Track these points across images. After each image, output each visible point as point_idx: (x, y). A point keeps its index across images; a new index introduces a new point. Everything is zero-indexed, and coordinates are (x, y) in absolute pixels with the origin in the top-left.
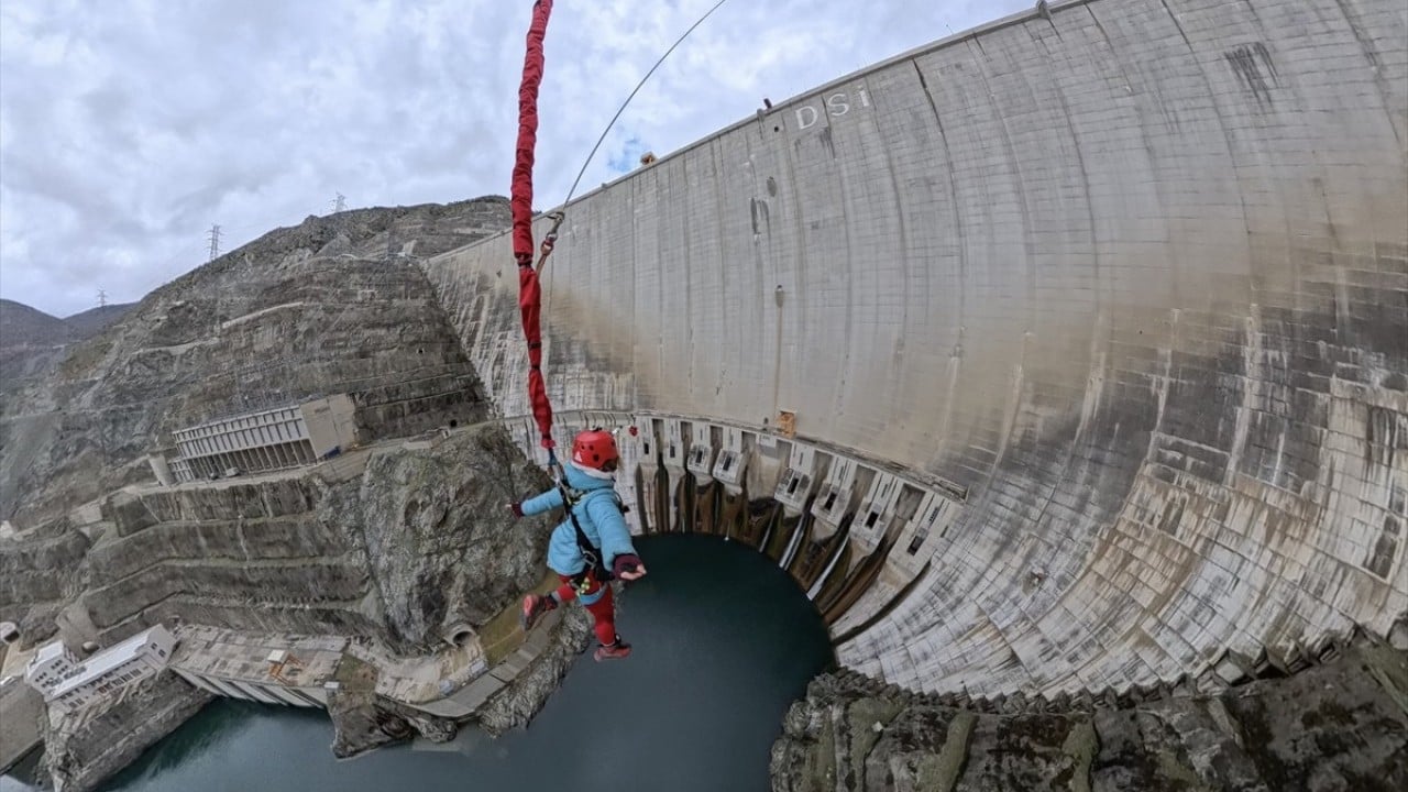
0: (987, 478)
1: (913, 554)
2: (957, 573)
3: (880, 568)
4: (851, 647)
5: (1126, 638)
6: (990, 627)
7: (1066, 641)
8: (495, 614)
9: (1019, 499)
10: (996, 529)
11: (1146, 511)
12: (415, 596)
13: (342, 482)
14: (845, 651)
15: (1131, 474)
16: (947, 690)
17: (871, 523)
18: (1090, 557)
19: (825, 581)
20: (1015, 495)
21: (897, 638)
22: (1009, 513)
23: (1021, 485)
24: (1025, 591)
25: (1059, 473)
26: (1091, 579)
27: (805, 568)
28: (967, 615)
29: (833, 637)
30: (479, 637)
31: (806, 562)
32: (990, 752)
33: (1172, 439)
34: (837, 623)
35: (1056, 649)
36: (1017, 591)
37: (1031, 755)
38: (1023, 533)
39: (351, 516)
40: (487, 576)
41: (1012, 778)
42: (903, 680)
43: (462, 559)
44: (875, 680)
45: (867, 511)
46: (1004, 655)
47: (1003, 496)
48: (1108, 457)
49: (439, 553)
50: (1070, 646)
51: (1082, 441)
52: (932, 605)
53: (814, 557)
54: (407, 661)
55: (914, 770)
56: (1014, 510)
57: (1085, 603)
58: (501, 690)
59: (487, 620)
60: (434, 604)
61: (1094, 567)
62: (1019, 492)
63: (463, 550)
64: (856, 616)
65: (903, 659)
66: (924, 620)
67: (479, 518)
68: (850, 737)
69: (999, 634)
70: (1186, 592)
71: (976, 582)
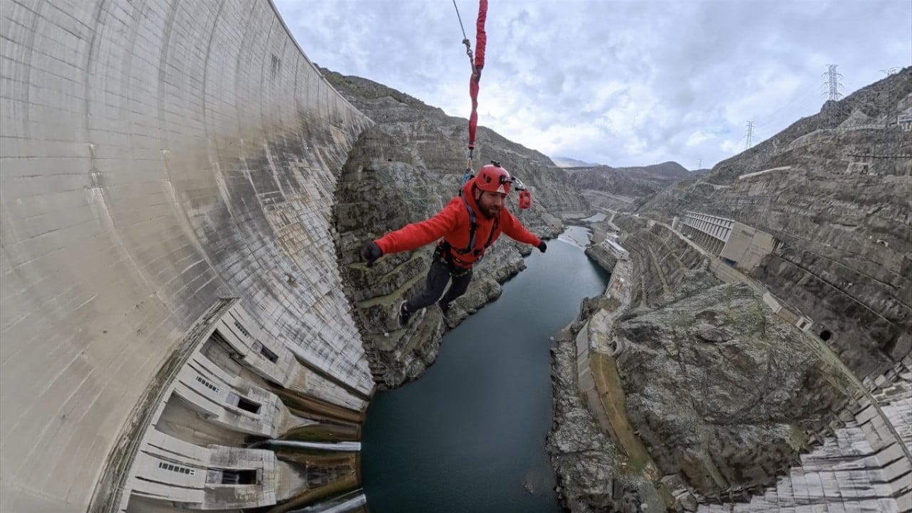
0: (217, 278)
1: (277, 357)
2: (286, 326)
3: (295, 393)
4: (362, 386)
5: (320, 253)
6: (316, 306)
7: (320, 273)
8: (620, 370)
9: (243, 267)
10: (257, 292)
11: (278, 224)
12: (645, 325)
13: (714, 275)
14: (366, 389)
15: (263, 216)
16: (352, 321)
17: (254, 408)
18: (286, 253)
19: (335, 442)
20: (240, 268)
21: (339, 359)
22: (249, 279)
23: (235, 261)
24: (296, 287)
25: (241, 238)
26: (296, 257)
27: (341, 471)
28: (311, 319)
29: (366, 404)
30: (610, 355)
31: (334, 476)
32: (370, 289)
33: (263, 195)
34: (355, 408)
35: (323, 277)
36: (296, 291)
37: (365, 277)
38: (264, 277)
39: (694, 288)
40: (651, 371)
41: (375, 279)
42: (358, 344)
43: (669, 356)
44: (367, 359)
45: (239, 414)
46: (328, 298)
47: (236, 277)
48: (250, 215)
49: (675, 339)
50: (322, 272)
51: (235, 215)
52: (310, 342)
53: (324, 471)
54: (612, 323)
55: (392, 305)
56: (249, 275)
57: (305, 263)
58: (576, 353)
59: (618, 364)
60: (639, 335)
61: (291, 253)
62: (239, 265)
63: (677, 358)
64: (342, 397)
65: (348, 349)
66: (321, 346)
67: (709, 372)
68: (400, 340)
69: (319, 301)
70: (309, 231)
71: (291, 313)
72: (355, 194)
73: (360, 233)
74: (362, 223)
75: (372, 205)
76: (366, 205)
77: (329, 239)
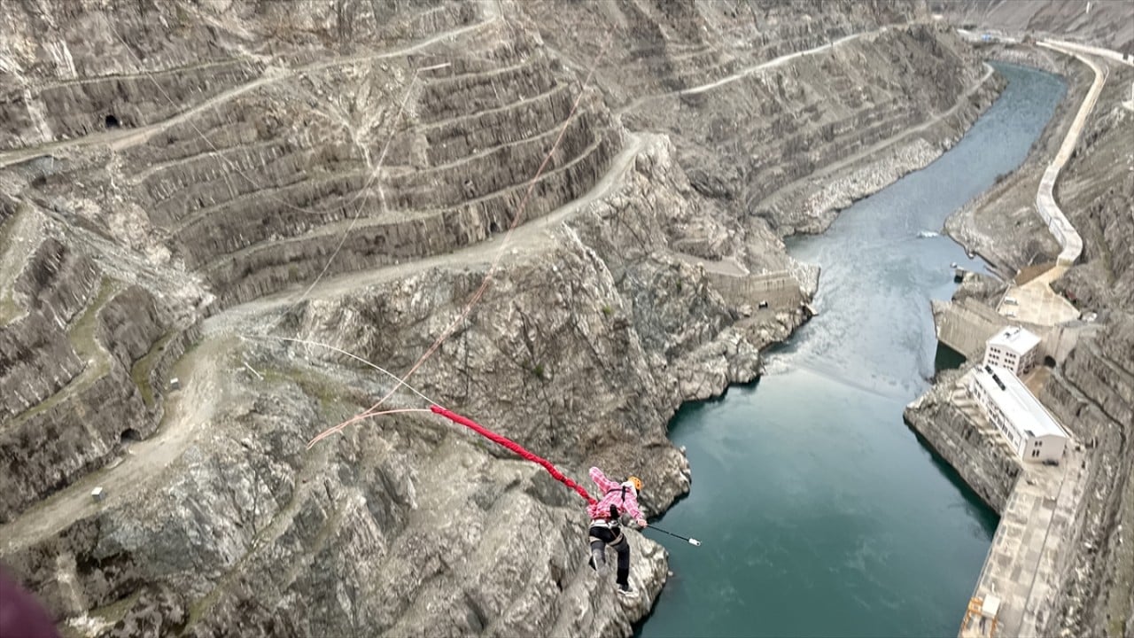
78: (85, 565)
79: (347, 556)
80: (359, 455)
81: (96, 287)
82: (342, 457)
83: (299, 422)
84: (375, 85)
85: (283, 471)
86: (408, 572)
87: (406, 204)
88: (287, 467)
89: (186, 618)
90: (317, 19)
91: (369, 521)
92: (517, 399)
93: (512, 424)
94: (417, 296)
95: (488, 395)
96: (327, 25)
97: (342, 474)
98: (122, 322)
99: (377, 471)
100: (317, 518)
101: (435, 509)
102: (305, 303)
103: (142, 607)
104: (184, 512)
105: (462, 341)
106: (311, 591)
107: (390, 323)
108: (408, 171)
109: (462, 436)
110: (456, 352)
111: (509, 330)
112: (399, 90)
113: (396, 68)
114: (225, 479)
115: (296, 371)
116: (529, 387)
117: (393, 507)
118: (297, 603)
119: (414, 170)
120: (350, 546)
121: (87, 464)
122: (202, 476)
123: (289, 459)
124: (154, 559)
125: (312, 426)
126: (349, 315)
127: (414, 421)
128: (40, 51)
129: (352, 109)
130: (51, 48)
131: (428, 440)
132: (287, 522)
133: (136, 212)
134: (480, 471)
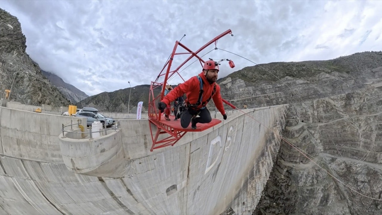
5: (255, 199)
7: (251, 204)
11: (250, 188)
15: (247, 186)
24: (244, 206)
35: (251, 206)
38: (239, 202)
46: (248, 212)
61: (248, 197)
69: (245, 211)
70: (257, 190)
72: (278, 184)
73: (271, 200)
74: (275, 197)
75: (283, 193)
76: (280, 192)
77: (260, 195)
78: (287, 171)
79: (312, 200)
80: (327, 189)
81: (309, 142)
82: (325, 187)
83: (323, 177)
84: (366, 121)
85: (315, 181)
86: (317, 212)
87: (366, 148)
88: (316, 181)
89: (290, 186)
90: (355, 108)
91: (320, 199)
92: (366, 206)
93: (360, 210)
94: (359, 169)
95: (360, 200)
96: (357, 109)
97: (322, 189)
98: (310, 148)
99: (328, 194)
100: (314, 191)
101: (331, 209)
102: (337, 158)
103: (288, 180)
104: (300, 175)
105: (363, 184)
106: (304, 199)
107: (350, 171)
108: (369, 141)
109: (348, 203)
110: (360, 185)
111: (377, 189)
112: (371, 123)
113: (371, 118)
114: (308, 176)
115: (328, 168)
116: (372, 206)
117: (325, 201)
118: (301, 198)
119: (370, 141)
120: (314, 200)
121: (296, 162)
122: (305, 173)
123: (317, 180)
124: (293, 177)
125: (324, 179)
126: (343, 165)
127: (341, 192)
128: (313, 112)
129: (360, 125)
130: (315, 112)
131: (341, 197)
132: (310, 188)
133: (318, 134)
134: (345, 212)
